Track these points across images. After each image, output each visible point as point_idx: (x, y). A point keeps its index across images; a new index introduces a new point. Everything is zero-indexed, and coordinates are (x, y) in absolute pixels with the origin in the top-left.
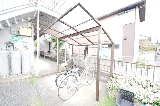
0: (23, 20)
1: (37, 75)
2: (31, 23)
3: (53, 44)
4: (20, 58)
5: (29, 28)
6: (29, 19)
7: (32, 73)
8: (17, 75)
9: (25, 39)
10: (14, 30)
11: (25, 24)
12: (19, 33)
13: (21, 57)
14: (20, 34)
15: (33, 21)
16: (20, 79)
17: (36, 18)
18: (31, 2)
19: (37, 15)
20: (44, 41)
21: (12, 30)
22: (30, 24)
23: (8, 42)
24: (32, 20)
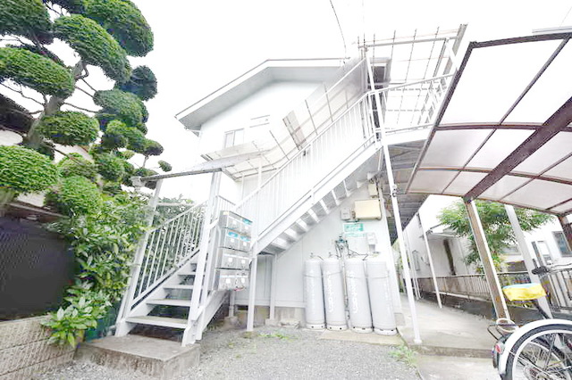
0: (359, 185)
1: (418, 341)
2: (375, 185)
3: (462, 245)
4: (364, 278)
5: (373, 197)
6: (370, 176)
7: (400, 333)
8: (361, 329)
9: (369, 227)
10: (345, 211)
11: (364, 192)
12: (354, 215)
13: (367, 275)
14: (358, 216)
15: (379, 178)
16: (371, 342)
17: (384, 168)
18: (368, 138)
19: (384, 160)
20: (423, 237)
21: (343, 211)
22: (373, 189)
23: (338, 240)
24: (375, 177)
